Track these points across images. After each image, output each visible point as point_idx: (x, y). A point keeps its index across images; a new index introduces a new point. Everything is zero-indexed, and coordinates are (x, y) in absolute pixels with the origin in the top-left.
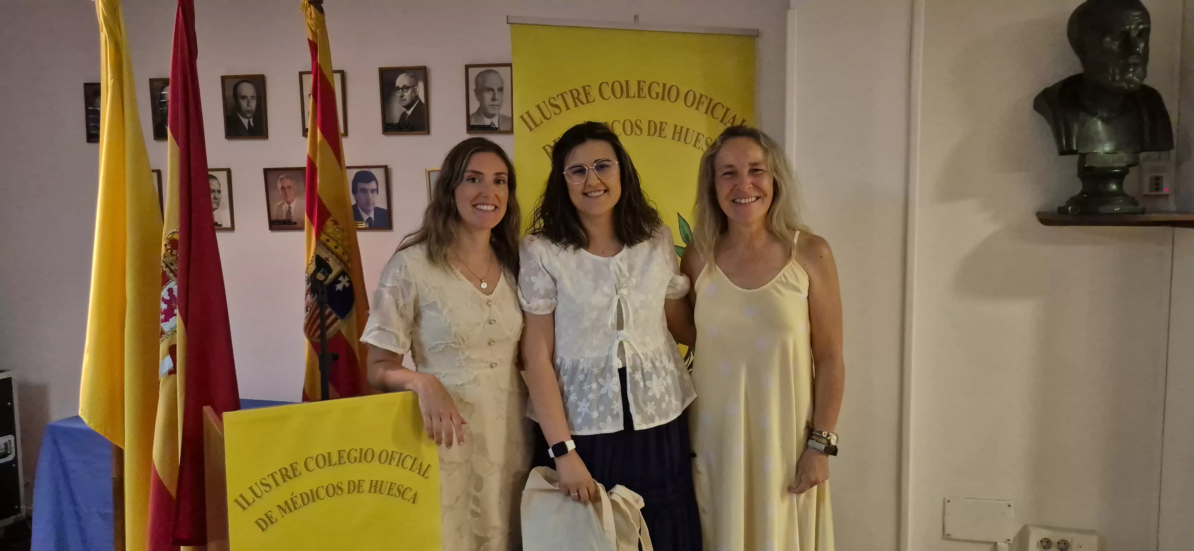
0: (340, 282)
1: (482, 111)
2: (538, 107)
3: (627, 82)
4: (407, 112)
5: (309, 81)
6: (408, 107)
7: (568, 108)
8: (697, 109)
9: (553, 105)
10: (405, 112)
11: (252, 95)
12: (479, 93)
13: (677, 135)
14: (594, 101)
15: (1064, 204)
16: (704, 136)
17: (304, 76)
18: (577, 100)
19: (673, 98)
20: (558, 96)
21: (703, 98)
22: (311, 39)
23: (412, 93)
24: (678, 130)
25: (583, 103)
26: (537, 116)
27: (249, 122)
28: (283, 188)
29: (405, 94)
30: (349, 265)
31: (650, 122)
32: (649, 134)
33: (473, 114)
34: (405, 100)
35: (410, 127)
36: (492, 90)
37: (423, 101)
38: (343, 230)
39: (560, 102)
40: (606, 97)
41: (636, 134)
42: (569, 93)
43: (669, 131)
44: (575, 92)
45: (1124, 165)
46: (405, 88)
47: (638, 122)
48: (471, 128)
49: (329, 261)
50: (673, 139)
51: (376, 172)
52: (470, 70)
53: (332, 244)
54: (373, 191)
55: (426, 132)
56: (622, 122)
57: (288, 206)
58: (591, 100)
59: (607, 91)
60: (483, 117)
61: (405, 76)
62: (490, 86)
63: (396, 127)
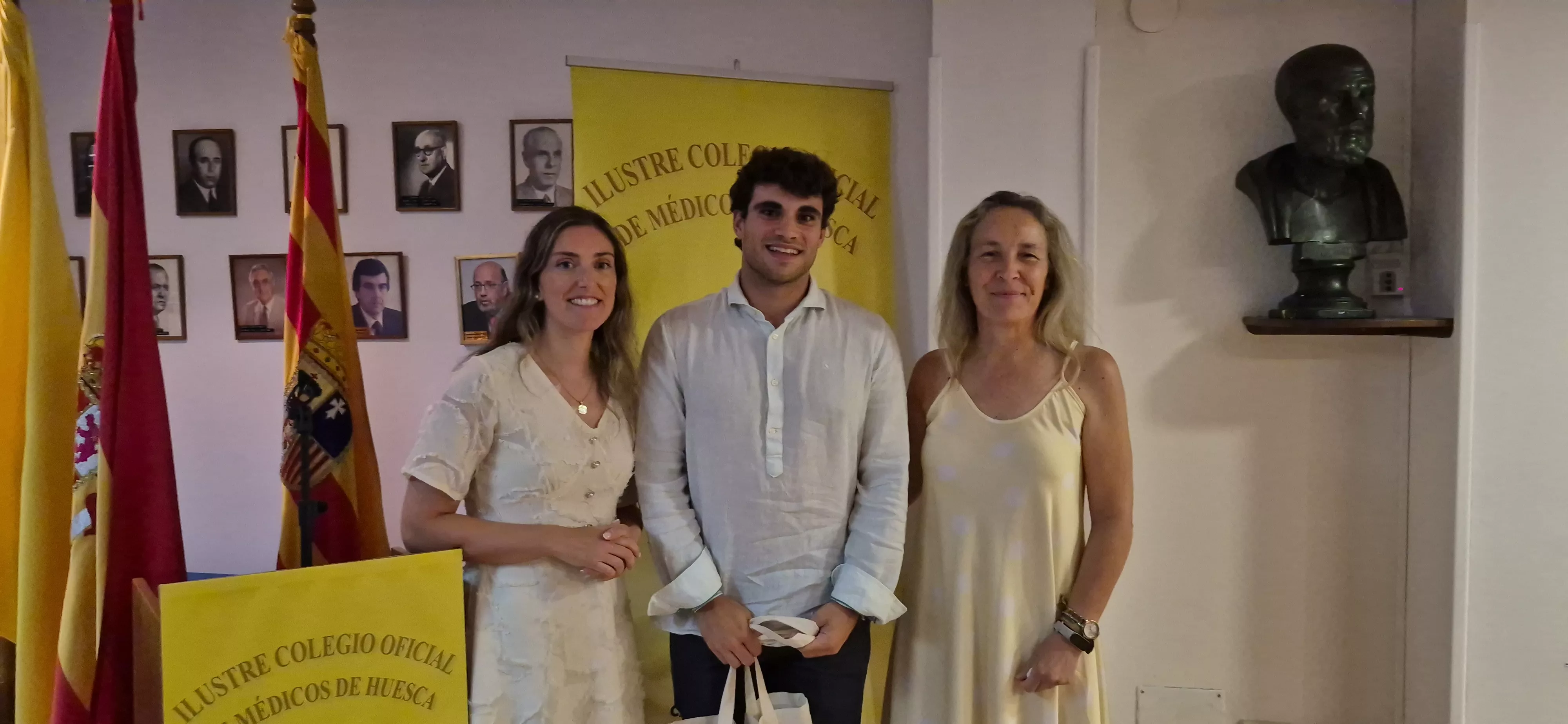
0: (332, 407)
1: (533, 181)
2: (607, 174)
3: (725, 145)
4: (430, 181)
5: (294, 138)
6: (431, 175)
7: (647, 177)
9: (627, 173)
10: (427, 182)
11: (215, 156)
12: (530, 155)
14: (682, 169)
15: (1275, 307)
17: (288, 132)
18: (659, 167)
20: (634, 161)
22: (297, 79)
23: (437, 156)
25: (667, 171)
26: (607, 188)
27: (210, 193)
28: (256, 283)
29: (427, 157)
30: (346, 385)
33: (521, 185)
34: (428, 165)
35: (434, 201)
36: (544, 153)
37: (452, 167)
38: (337, 336)
39: (637, 169)
40: (697, 163)
42: (648, 158)
44: (656, 157)
45: (1347, 258)
46: (428, 149)
48: (518, 203)
49: (317, 378)
51: (386, 261)
52: (518, 127)
53: (321, 356)
54: (381, 286)
55: (456, 209)
56: (719, 197)
57: (262, 306)
58: (678, 167)
59: (699, 156)
60: (534, 188)
61: (428, 133)
62: (544, 148)
63: (415, 201)
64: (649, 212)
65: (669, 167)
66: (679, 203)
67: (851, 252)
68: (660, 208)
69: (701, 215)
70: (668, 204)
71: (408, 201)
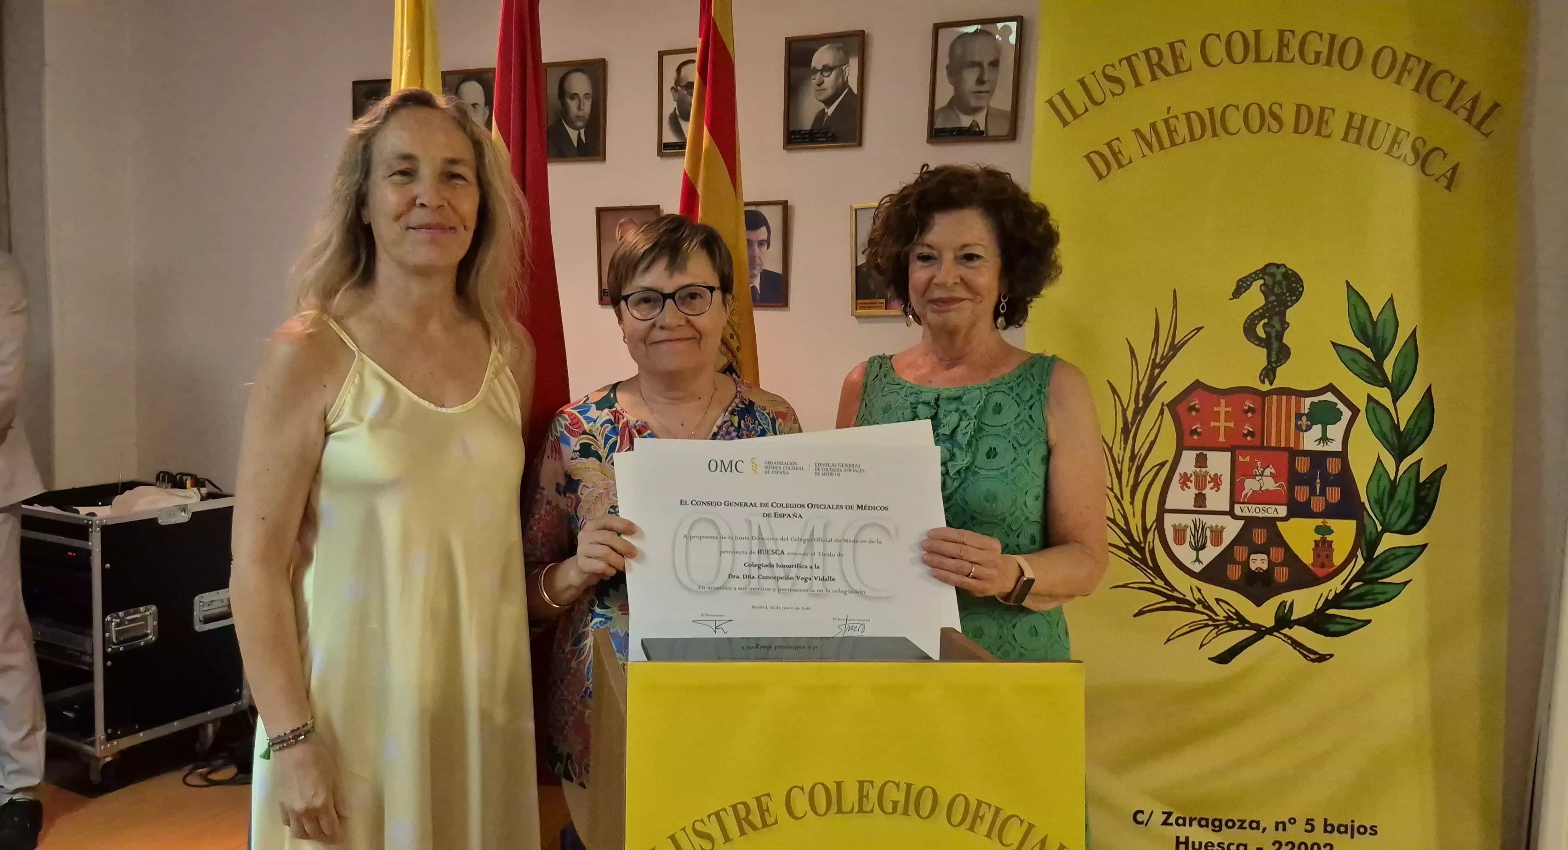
1: (958, 103)
2: (1082, 82)
3: (1258, 33)
4: (826, 111)
6: (829, 102)
7: (1138, 84)
8: (1398, 82)
10: (824, 109)
11: (585, 92)
12: (955, 70)
13: (1354, 133)
14: (1190, 69)
16: (1408, 134)
17: (665, 58)
18: (1156, 69)
19: (1349, 62)
20: (1120, 62)
21: (1412, 63)
23: (837, 78)
24: (1356, 123)
25: (1167, 74)
26: (1078, 98)
27: (579, 134)
29: (829, 77)
31: (1299, 107)
32: (1296, 131)
33: (942, 109)
34: (826, 89)
35: (830, 135)
36: (978, 64)
37: (855, 91)
39: (1124, 73)
40: (1214, 61)
41: (1269, 130)
42: (1142, 56)
43: (1337, 124)
44: (1154, 55)
46: (826, 69)
47: (1276, 108)
48: (936, 135)
50: (1345, 138)
52: (941, 31)
54: (762, 243)
55: (856, 143)
56: (1242, 108)
58: (1183, 67)
59: (1216, 50)
60: (960, 113)
61: (828, 49)
62: (976, 58)
63: (808, 136)
64: (1137, 131)
65: (1171, 68)
66: (1183, 118)
67: (1448, 187)
68: (1153, 126)
69: (1215, 134)
70: (1166, 121)
71: (800, 137)
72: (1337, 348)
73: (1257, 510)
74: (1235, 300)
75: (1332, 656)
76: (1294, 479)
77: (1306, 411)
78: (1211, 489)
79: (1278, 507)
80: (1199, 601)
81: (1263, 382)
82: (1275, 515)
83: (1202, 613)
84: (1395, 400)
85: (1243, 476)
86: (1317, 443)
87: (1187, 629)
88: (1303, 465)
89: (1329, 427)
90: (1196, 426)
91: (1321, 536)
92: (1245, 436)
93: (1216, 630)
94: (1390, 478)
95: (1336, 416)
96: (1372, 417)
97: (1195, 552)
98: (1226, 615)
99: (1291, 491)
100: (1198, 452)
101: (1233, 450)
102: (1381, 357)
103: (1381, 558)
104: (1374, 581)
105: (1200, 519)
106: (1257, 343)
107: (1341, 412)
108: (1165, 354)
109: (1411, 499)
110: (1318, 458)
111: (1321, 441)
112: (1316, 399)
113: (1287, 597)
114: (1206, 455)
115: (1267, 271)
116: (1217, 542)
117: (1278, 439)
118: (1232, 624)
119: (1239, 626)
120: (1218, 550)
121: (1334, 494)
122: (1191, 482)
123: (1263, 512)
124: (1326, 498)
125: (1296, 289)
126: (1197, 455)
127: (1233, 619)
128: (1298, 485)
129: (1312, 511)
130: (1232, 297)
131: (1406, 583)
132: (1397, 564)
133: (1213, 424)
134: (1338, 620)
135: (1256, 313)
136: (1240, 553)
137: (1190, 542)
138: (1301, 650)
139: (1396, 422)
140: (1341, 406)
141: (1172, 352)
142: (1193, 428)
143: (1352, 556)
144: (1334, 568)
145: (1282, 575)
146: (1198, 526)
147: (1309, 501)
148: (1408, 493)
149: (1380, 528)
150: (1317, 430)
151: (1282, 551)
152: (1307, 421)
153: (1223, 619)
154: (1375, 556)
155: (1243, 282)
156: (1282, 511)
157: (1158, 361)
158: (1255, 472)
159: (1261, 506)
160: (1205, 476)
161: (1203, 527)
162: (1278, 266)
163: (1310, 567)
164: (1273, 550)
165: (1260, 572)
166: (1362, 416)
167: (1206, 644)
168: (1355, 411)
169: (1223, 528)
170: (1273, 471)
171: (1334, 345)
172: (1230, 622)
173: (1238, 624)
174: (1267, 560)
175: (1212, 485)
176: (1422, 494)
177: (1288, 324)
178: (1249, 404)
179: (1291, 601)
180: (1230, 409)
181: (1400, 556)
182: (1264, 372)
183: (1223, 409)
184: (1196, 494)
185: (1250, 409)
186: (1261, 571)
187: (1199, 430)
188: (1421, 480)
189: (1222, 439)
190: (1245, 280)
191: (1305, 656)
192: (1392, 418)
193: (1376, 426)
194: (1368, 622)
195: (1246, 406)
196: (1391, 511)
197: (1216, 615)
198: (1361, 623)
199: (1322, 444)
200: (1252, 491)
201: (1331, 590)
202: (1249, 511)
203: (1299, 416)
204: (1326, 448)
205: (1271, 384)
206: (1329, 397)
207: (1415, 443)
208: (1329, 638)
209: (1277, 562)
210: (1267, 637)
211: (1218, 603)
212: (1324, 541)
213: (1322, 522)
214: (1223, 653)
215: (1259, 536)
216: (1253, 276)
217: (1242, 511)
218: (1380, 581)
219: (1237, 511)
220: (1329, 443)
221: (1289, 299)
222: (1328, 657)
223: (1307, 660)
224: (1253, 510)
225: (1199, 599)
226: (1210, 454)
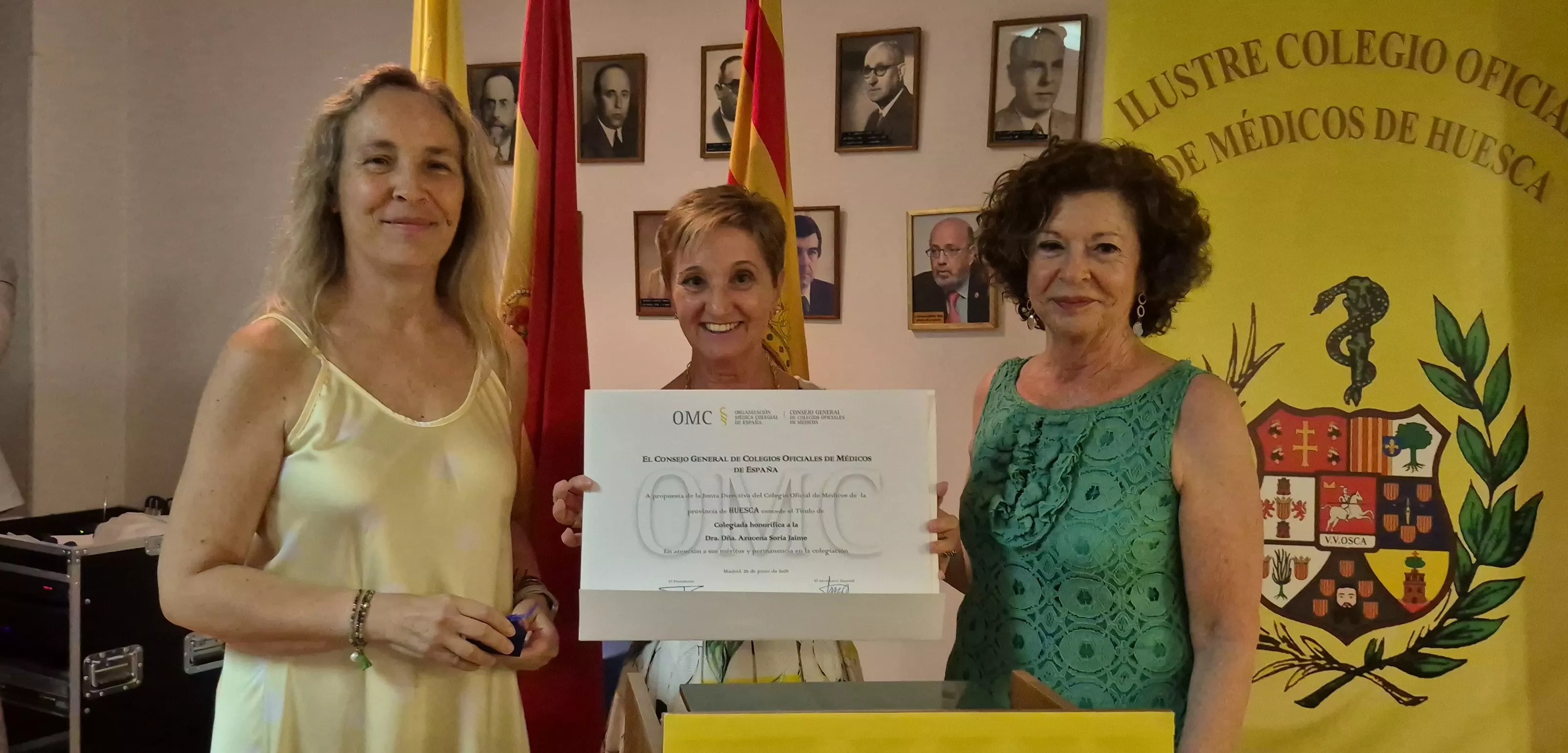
1: (1020, 105)
2: (1152, 82)
3: (1336, 34)
4: (880, 110)
6: (883, 102)
7: (1210, 85)
8: (1484, 86)
9: (1178, 81)
10: (877, 111)
11: (625, 89)
12: (1016, 71)
13: (1438, 140)
14: (1266, 70)
16: (1496, 141)
17: (709, 54)
18: (1231, 71)
19: (1432, 66)
20: (1192, 61)
21: (1499, 67)
23: (892, 77)
24: (1441, 128)
25: (1242, 75)
26: (1151, 102)
27: (616, 133)
29: (879, 78)
31: (1380, 111)
32: (1378, 136)
33: (1002, 111)
34: (880, 89)
35: (885, 138)
36: (1042, 65)
37: (911, 90)
39: (1196, 73)
40: (1291, 63)
41: (1350, 135)
42: (1215, 56)
43: (1421, 131)
44: (1228, 55)
46: (882, 67)
47: (1356, 113)
48: (995, 139)
50: (1430, 145)
54: (811, 251)
55: (912, 147)
56: (1321, 112)
58: (1259, 68)
59: (1294, 52)
60: (1020, 114)
61: (882, 45)
62: (1038, 58)
63: (860, 138)
64: (1211, 136)
65: (1245, 69)
66: (1259, 122)
67: (1539, 198)
68: (1227, 129)
69: (1293, 139)
70: (1241, 124)
71: (850, 138)
72: (1427, 367)
73: (1344, 540)
74: (1317, 315)
75: (1426, 698)
76: (1383, 507)
77: (1394, 434)
78: (1295, 517)
79: (1365, 537)
80: (1284, 639)
81: (1348, 403)
82: (1363, 546)
83: (1288, 652)
84: (1488, 421)
85: (1329, 503)
86: (1406, 468)
87: (1271, 669)
88: (1391, 492)
89: (1418, 451)
90: (1279, 450)
91: (1412, 568)
92: (1330, 460)
93: (1303, 671)
94: (1483, 506)
95: (1427, 440)
96: (1463, 439)
97: (1279, 586)
98: (1313, 654)
99: (1379, 520)
100: (1280, 478)
101: (1317, 475)
102: (1472, 375)
103: (1475, 594)
104: (1469, 618)
105: (1283, 550)
106: (1341, 361)
107: (1431, 435)
108: (1244, 372)
109: (1506, 529)
110: (1408, 485)
111: (1411, 468)
112: (1404, 421)
113: (1377, 634)
114: (1289, 480)
115: (1351, 284)
116: (1301, 575)
117: (1365, 465)
118: (1319, 664)
119: (1328, 666)
120: (1303, 584)
121: (1425, 524)
122: (1273, 509)
123: (1350, 542)
124: (1416, 527)
125: (1381, 303)
126: (1279, 480)
127: (1320, 659)
128: (1386, 514)
129: (1402, 541)
130: (1313, 312)
131: (1503, 619)
132: (1493, 599)
133: (1295, 447)
134: (1432, 659)
135: (1340, 329)
136: (1327, 587)
137: (1274, 574)
138: (1394, 693)
139: (1489, 446)
140: (1430, 429)
141: (1251, 371)
142: (1275, 451)
143: (1445, 589)
144: (1428, 602)
145: (1371, 610)
146: (1281, 556)
147: (1398, 532)
148: (1502, 522)
149: (1474, 560)
150: (1406, 453)
151: (1370, 584)
152: (1396, 444)
153: (1310, 658)
154: (1470, 590)
155: (1326, 296)
156: (1371, 541)
157: (1236, 379)
158: (1341, 499)
159: (1348, 536)
160: (1288, 504)
161: (1287, 559)
162: (1362, 279)
163: (1402, 603)
164: (1361, 584)
165: (1347, 607)
166: (1453, 441)
167: (1292, 686)
168: (1446, 435)
169: (1308, 560)
170: (1360, 498)
171: (1423, 364)
172: (1317, 661)
173: (1326, 664)
174: (1355, 593)
175: (1295, 513)
176: (1519, 523)
177: (1373, 340)
178: (1333, 426)
179: (1382, 639)
180: (1313, 432)
181: (1495, 591)
182: (1349, 392)
183: (1306, 431)
184: (1279, 523)
185: (1335, 432)
186: (1349, 607)
187: (1281, 454)
188: (1517, 508)
189: (1305, 463)
190: (1327, 293)
191: (1398, 699)
192: (1485, 442)
193: (1468, 451)
194: (1464, 661)
195: (1330, 428)
196: (1485, 541)
197: (1302, 654)
198: (1455, 664)
199: (1411, 469)
200: (1338, 520)
201: (1423, 627)
202: (1335, 541)
203: (1386, 440)
204: (1416, 474)
205: (1356, 404)
206: (1418, 419)
207: (1510, 469)
208: (1423, 679)
209: (1366, 596)
210: (1357, 678)
211: (1305, 642)
212: (1415, 574)
213: (1413, 554)
214: (1310, 696)
215: (1347, 568)
216: (1336, 289)
217: (1328, 541)
218: (1476, 617)
219: (1323, 542)
220: (1418, 469)
221: (1374, 314)
222: (1421, 700)
223: (1400, 703)
224: (1340, 540)
225: (1284, 636)
226: (1293, 481)
